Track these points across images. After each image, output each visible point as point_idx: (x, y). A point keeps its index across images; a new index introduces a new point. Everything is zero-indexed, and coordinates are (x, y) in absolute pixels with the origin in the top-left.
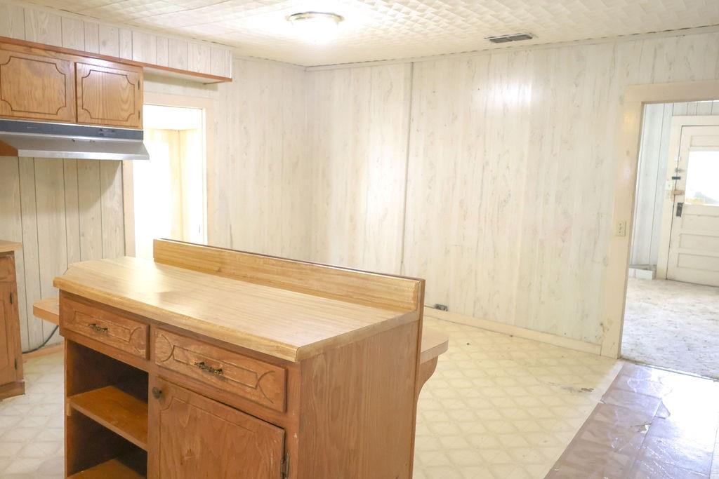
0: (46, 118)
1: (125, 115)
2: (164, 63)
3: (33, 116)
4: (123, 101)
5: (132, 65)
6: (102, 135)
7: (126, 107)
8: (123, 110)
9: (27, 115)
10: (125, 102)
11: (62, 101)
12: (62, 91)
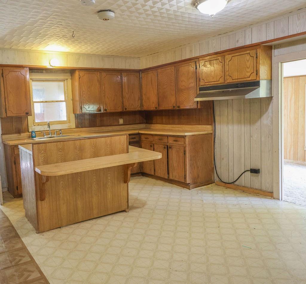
0: (215, 83)
1: (248, 74)
2: (272, 38)
3: (211, 83)
4: (247, 67)
5: (252, 46)
6: (237, 87)
7: (248, 70)
8: (247, 72)
9: (209, 83)
10: (248, 68)
11: (221, 75)
12: (221, 70)
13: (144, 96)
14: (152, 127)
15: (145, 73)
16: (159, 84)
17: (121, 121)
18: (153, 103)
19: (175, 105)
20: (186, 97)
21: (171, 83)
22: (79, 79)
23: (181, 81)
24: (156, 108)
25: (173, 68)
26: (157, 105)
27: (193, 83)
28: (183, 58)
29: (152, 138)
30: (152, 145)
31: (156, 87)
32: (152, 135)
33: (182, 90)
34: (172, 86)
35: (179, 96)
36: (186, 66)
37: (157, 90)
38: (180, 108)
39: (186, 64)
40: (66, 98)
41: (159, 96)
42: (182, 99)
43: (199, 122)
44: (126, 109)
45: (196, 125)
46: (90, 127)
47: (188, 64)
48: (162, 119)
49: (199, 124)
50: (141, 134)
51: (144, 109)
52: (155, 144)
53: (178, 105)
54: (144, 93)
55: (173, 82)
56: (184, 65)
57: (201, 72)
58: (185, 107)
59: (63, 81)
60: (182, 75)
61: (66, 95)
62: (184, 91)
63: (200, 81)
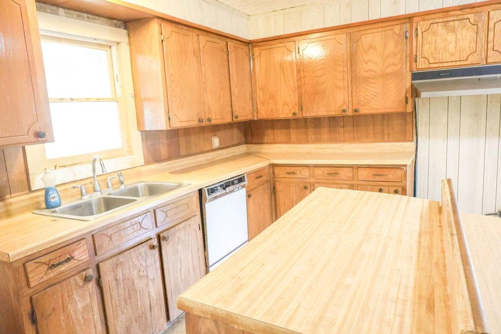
0: (457, 65)
3: (445, 65)
9: (441, 65)
11: (473, 47)
12: (474, 40)
13: (259, 93)
14: (263, 151)
15: (262, 48)
16: (302, 69)
17: (216, 142)
18: (286, 104)
19: (345, 107)
20: (376, 93)
21: (337, 65)
22: (161, 44)
23: (364, 61)
24: (294, 114)
25: (344, 36)
26: (297, 108)
27: (396, 65)
28: (373, 17)
29: (306, 172)
30: (308, 185)
31: (295, 74)
32: (308, 166)
33: (367, 78)
34: (340, 72)
35: (358, 90)
36: (380, 33)
37: (297, 81)
38: (360, 113)
39: (380, 30)
40: (118, 92)
41: (303, 92)
42: (366, 95)
43: (383, 137)
44: (236, 117)
45: (374, 142)
46: (170, 158)
47: (384, 29)
48: (289, 134)
49: (383, 141)
50: (273, 166)
51: (260, 117)
52: (318, 183)
53: (354, 108)
54: (260, 86)
55: (342, 64)
56: (373, 31)
57: (419, 43)
58: (373, 112)
59: (107, 49)
60: (369, 50)
61: (118, 85)
62: (373, 81)
63: (416, 62)
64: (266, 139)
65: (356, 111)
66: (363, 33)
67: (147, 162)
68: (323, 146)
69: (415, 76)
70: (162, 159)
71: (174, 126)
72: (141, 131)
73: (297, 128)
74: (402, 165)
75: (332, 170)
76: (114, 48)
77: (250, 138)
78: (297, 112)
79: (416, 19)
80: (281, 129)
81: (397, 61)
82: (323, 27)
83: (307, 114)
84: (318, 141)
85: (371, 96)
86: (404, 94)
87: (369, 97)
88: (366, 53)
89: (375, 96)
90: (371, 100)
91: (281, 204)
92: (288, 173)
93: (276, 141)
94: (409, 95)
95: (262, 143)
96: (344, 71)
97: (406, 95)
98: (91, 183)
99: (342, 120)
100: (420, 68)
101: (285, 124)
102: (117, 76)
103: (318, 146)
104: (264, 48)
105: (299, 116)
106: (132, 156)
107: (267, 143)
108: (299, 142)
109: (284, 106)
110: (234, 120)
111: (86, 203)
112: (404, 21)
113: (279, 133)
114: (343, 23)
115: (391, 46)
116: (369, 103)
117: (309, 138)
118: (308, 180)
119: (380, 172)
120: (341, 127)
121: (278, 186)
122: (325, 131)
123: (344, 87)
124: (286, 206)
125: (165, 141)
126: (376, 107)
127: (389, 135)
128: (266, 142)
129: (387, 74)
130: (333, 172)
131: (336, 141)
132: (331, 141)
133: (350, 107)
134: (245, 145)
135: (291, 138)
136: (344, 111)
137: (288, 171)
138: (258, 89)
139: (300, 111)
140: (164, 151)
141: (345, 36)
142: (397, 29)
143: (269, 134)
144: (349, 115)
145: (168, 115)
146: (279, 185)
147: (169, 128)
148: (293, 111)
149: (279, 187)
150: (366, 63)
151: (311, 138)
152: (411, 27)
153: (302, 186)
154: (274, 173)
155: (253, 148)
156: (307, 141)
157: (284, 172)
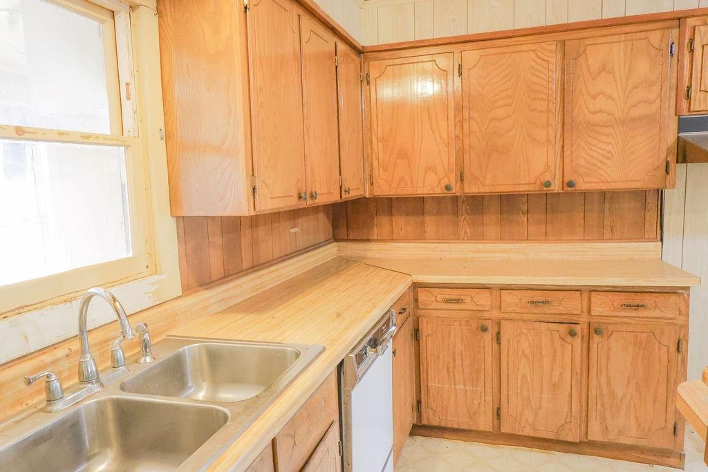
13: (378, 147)
15: (386, 62)
20: (610, 152)
21: (535, 99)
23: (589, 93)
24: (447, 188)
25: (552, 46)
26: (453, 177)
27: (651, 104)
28: (610, 14)
29: (484, 300)
30: (488, 324)
31: (452, 113)
32: (489, 288)
33: (594, 125)
34: (541, 112)
35: (575, 146)
36: (622, 44)
37: (455, 126)
38: (577, 187)
39: (623, 37)
40: (129, 123)
41: (466, 147)
42: (592, 156)
43: (601, 232)
44: (347, 191)
45: (584, 240)
46: (226, 277)
47: (629, 37)
48: (423, 224)
49: (602, 239)
50: (416, 286)
51: (377, 192)
52: (507, 319)
53: (567, 179)
54: (380, 135)
55: (546, 97)
56: (610, 39)
57: (697, 67)
58: (603, 187)
59: (106, 18)
60: (599, 74)
61: (128, 106)
62: (605, 130)
63: (688, 97)
64: (375, 233)
65: (570, 184)
66: (588, 42)
67: (187, 289)
68: (489, 246)
69: (684, 124)
70: (214, 278)
71: (263, 209)
72: (178, 218)
73: (439, 213)
74: (681, 288)
75: (538, 296)
76: (122, 19)
77: (343, 231)
78: (453, 184)
79: (691, 22)
80: (407, 214)
81: (653, 96)
82: (512, 29)
83: (471, 189)
84: (479, 237)
85: (600, 158)
86: (663, 156)
87: (597, 160)
88: (594, 79)
89: (608, 158)
90: (599, 164)
91: (429, 357)
92: (448, 301)
93: (395, 237)
94: (672, 159)
95: (368, 240)
96: (549, 111)
97: (666, 158)
98: (67, 356)
99: (525, 199)
100: (696, 109)
101: (415, 206)
102: (128, 84)
103: (479, 246)
104: (390, 62)
105: (456, 190)
106: (156, 278)
107: (377, 241)
108: (441, 239)
109: (426, 172)
110: (344, 196)
111: (63, 422)
112: (668, 23)
113: (402, 223)
114: (551, 21)
115: (643, 68)
116: (595, 171)
117: (461, 233)
118: (487, 315)
119: (637, 299)
120: (523, 213)
121: (425, 325)
122: (491, 219)
123: (548, 141)
124: (441, 362)
125: (218, 240)
126: (609, 179)
127: (612, 231)
128: (376, 238)
129: (633, 120)
130: (540, 299)
131: (512, 238)
132: (501, 238)
133: (557, 177)
134: (335, 244)
135: (426, 232)
136: (548, 184)
137: (448, 297)
138: (374, 140)
139: (459, 182)
140: (215, 261)
141: (554, 47)
142: (655, 37)
143: (382, 224)
144: (556, 191)
145: (253, 182)
146: (427, 323)
147: (253, 213)
148: (445, 182)
149: (425, 329)
150: (594, 97)
151: (465, 233)
152: (681, 35)
153: (474, 325)
154: (416, 300)
155: (351, 249)
156: (457, 238)
157: (439, 298)
